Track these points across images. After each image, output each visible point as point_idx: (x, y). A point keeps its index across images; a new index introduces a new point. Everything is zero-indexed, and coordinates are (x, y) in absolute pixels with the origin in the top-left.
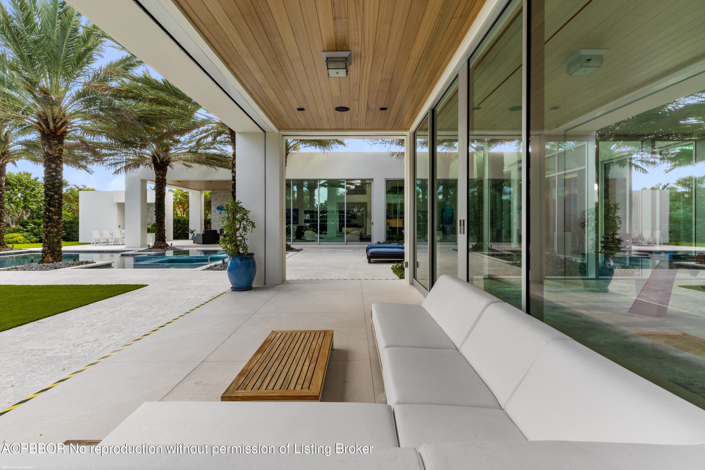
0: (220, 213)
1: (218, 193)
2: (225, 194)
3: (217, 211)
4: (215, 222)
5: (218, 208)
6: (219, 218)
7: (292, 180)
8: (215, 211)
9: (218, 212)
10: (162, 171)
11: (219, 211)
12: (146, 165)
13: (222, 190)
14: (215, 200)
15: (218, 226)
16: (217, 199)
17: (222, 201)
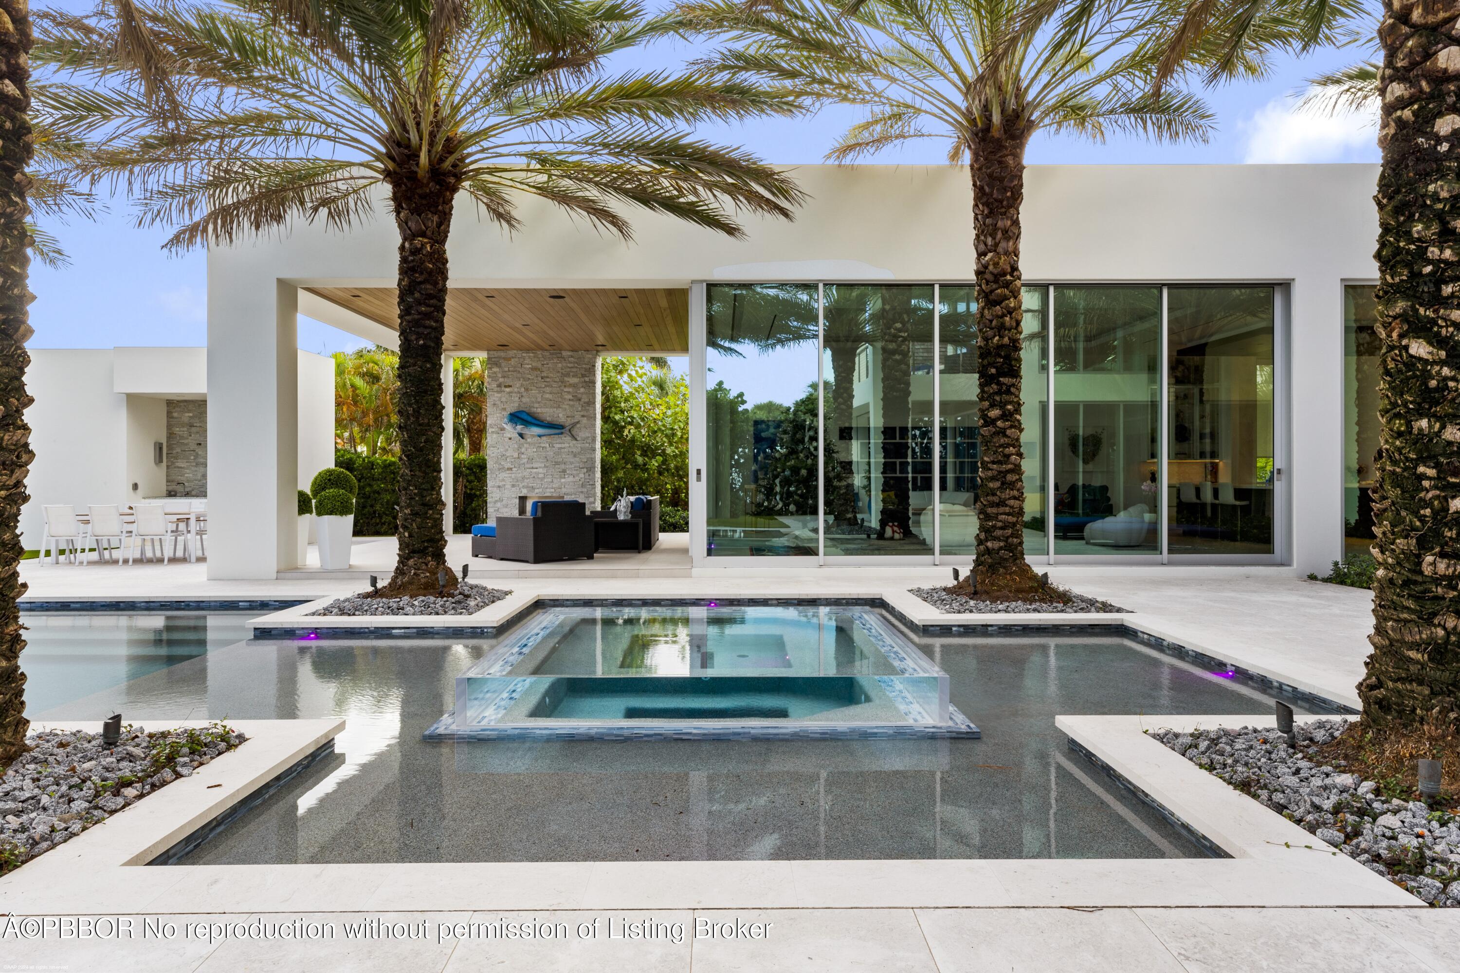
0: (521, 435)
1: (513, 362)
2: (539, 365)
3: (508, 427)
4: (502, 469)
5: (516, 418)
6: (516, 455)
7: (937, 287)
8: (503, 429)
9: (511, 431)
10: (436, 218)
11: (519, 427)
12: (315, 209)
13: (528, 350)
14: (499, 386)
15: (513, 486)
16: (508, 382)
17: (527, 390)
